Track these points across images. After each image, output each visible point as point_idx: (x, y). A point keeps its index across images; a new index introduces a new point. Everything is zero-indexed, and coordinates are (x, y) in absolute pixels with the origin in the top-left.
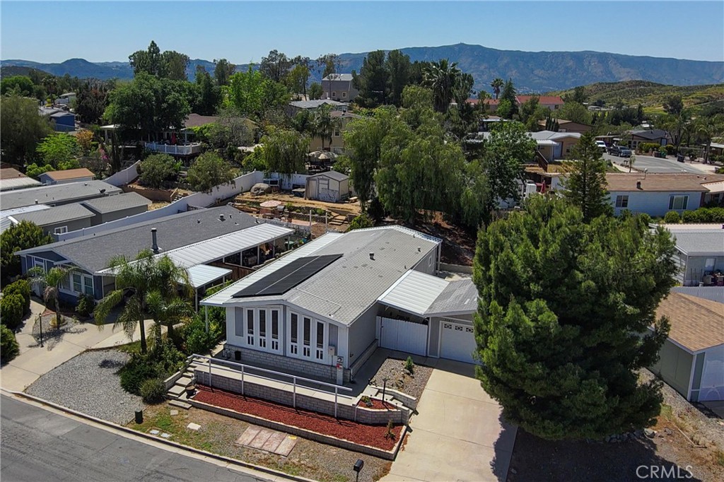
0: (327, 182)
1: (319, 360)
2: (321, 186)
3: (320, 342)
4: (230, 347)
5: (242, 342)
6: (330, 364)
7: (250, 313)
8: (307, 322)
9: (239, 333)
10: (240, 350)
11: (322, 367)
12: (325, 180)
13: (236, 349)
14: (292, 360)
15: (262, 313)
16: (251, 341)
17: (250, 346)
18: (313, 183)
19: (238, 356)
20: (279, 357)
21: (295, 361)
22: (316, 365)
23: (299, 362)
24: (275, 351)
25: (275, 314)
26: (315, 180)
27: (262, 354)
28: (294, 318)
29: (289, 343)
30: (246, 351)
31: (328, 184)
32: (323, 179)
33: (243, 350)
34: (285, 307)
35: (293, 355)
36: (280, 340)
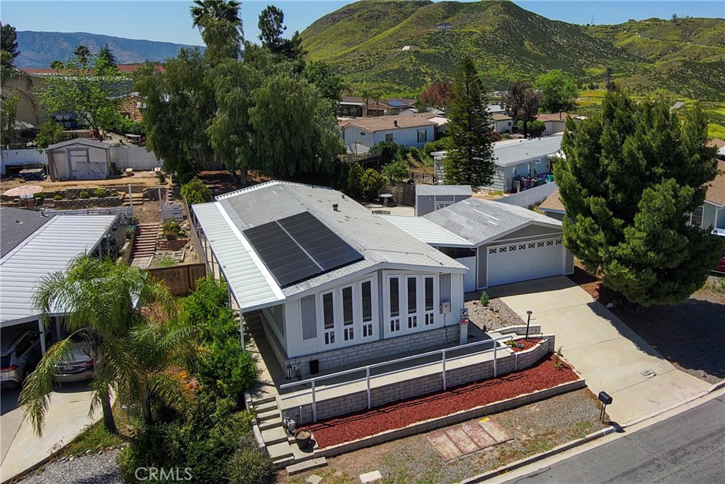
0: (84, 153)
1: (430, 326)
2: (74, 160)
3: (429, 303)
4: (298, 360)
5: (317, 345)
6: (443, 325)
7: (328, 299)
8: (412, 284)
9: (309, 333)
10: (314, 358)
11: (434, 333)
12: (82, 150)
13: (309, 359)
14: (395, 341)
15: (347, 294)
16: (329, 339)
17: (331, 346)
18: (61, 159)
19: (314, 368)
20: (376, 344)
21: (400, 340)
22: (428, 334)
23: (405, 339)
24: (368, 339)
25: (366, 288)
26: (63, 152)
27: (351, 350)
28: (394, 283)
29: (388, 319)
30: (324, 355)
31: (87, 155)
32: (77, 149)
33: (320, 356)
34: (380, 272)
35: (396, 333)
36: (375, 322)
